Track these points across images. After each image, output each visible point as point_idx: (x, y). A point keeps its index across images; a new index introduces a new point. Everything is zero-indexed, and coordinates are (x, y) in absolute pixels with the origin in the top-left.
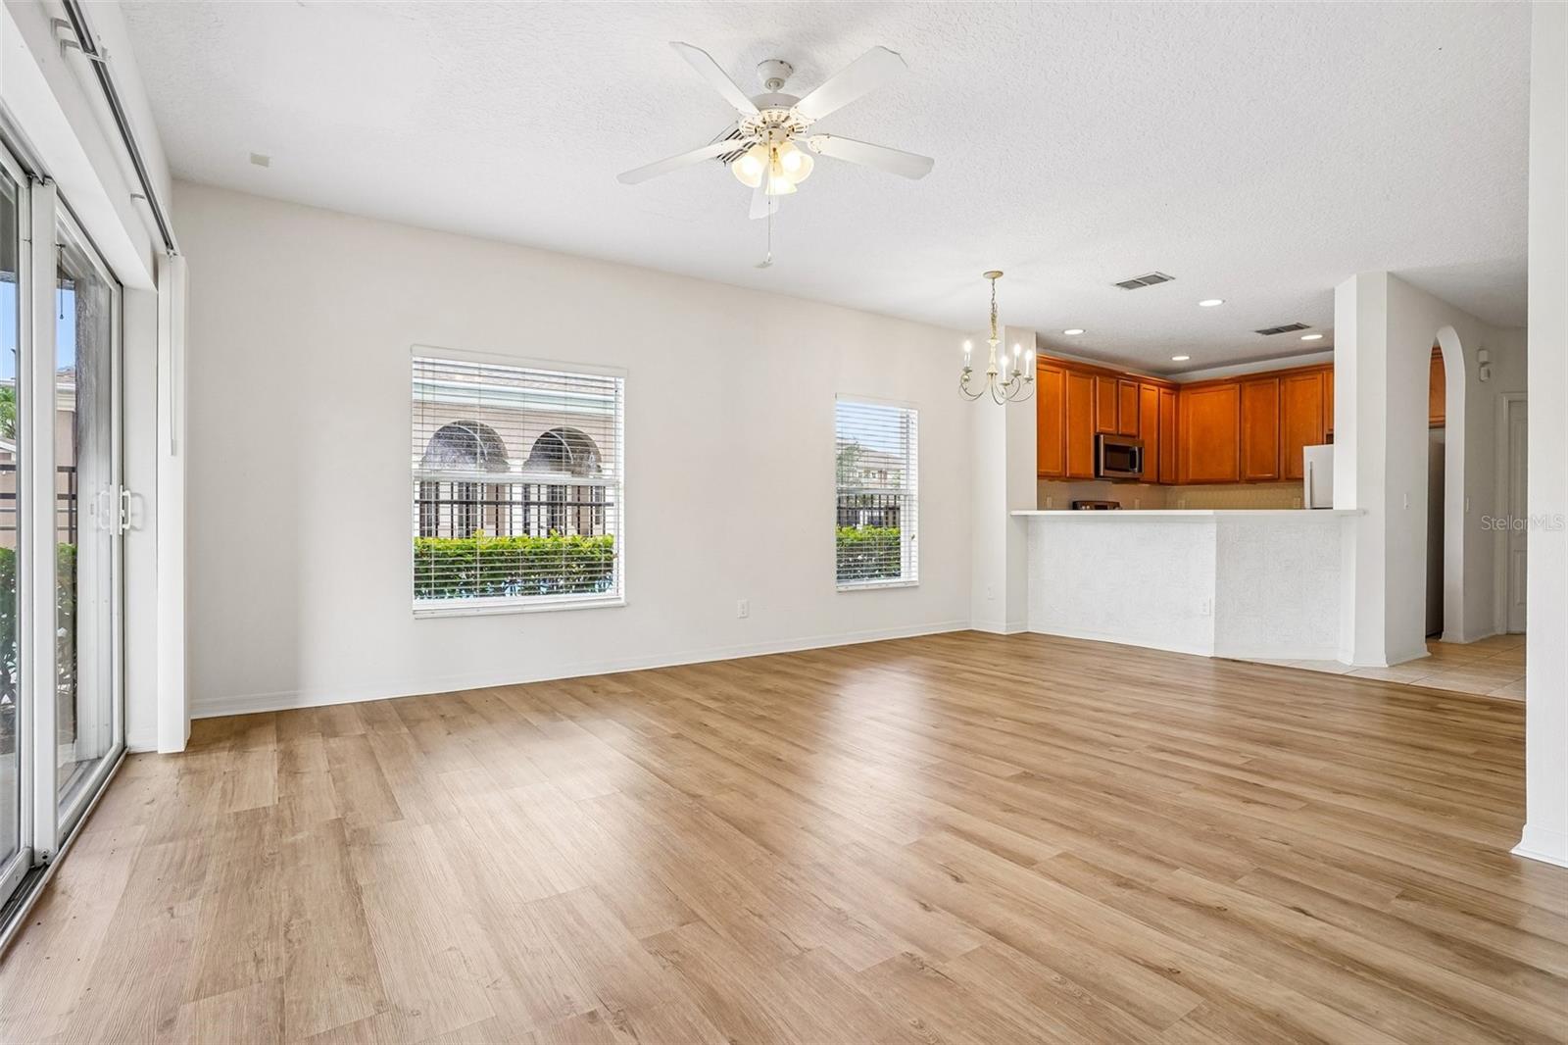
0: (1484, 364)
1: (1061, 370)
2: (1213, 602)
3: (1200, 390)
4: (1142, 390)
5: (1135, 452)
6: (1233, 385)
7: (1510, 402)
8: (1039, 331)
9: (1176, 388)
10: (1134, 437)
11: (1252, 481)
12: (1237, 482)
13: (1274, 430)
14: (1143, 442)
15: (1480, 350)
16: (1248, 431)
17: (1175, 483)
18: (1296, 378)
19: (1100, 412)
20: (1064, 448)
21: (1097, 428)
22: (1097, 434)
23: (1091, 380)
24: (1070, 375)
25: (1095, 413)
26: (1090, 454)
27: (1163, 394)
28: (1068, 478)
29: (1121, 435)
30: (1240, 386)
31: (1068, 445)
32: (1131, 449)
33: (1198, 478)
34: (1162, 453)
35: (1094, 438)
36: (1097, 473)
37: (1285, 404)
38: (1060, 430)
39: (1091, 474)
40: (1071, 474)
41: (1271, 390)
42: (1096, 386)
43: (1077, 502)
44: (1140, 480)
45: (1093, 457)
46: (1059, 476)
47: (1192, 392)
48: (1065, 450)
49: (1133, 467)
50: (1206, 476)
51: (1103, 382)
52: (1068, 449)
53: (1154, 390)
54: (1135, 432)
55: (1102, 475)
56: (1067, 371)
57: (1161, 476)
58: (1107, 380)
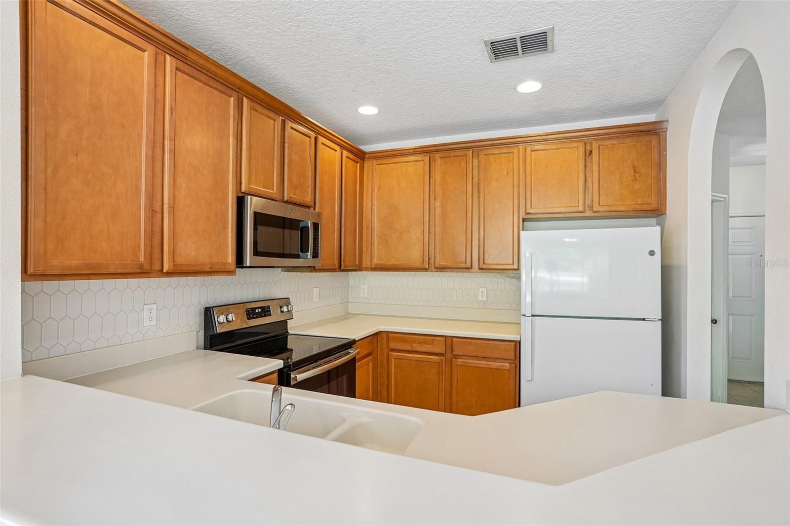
3: (386, 161)
4: (319, 145)
5: (309, 227)
6: (422, 157)
9: (360, 156)
10: (309, 207)
11: (442, 269)
12: (426, 270)
14: (319, 215)
16: (438, 211)
17: (359, 268)
18: (491, 151)
19: (250, 159)
20: (154, 212)
21: (241, 184)
22: (241, 195)
23: (232, 99)
24: (177, 69)
25: (239, 158)
26: (225, 228)
27: (345, 161)
28: (169, 274)
29: (286, 202)
30: (430, 157)
31: (166, 207)
32: (302, 225)
33: (383, 262)
34: (345, 231)
35: (235, 200)
36: (240, 261)
37: (479, 181)
38: (143, 173)
39: (230, 260)
40: (174, 265)
41: (463, 164)
42: (242, 114)
43: (213, 307)
44: (316, 268)
45: (230, 235)
46: (138, 271)
47: (378, 163)
48: (159, 215)
49: (304, 249)
50: (393, 262)
51: (256, 111)
52: (166, 215)
53: (336, 151)
54: (308, 199)
55: (248, 265)
56: (168, 57)
57: (344, 261)
58: (266, 112)
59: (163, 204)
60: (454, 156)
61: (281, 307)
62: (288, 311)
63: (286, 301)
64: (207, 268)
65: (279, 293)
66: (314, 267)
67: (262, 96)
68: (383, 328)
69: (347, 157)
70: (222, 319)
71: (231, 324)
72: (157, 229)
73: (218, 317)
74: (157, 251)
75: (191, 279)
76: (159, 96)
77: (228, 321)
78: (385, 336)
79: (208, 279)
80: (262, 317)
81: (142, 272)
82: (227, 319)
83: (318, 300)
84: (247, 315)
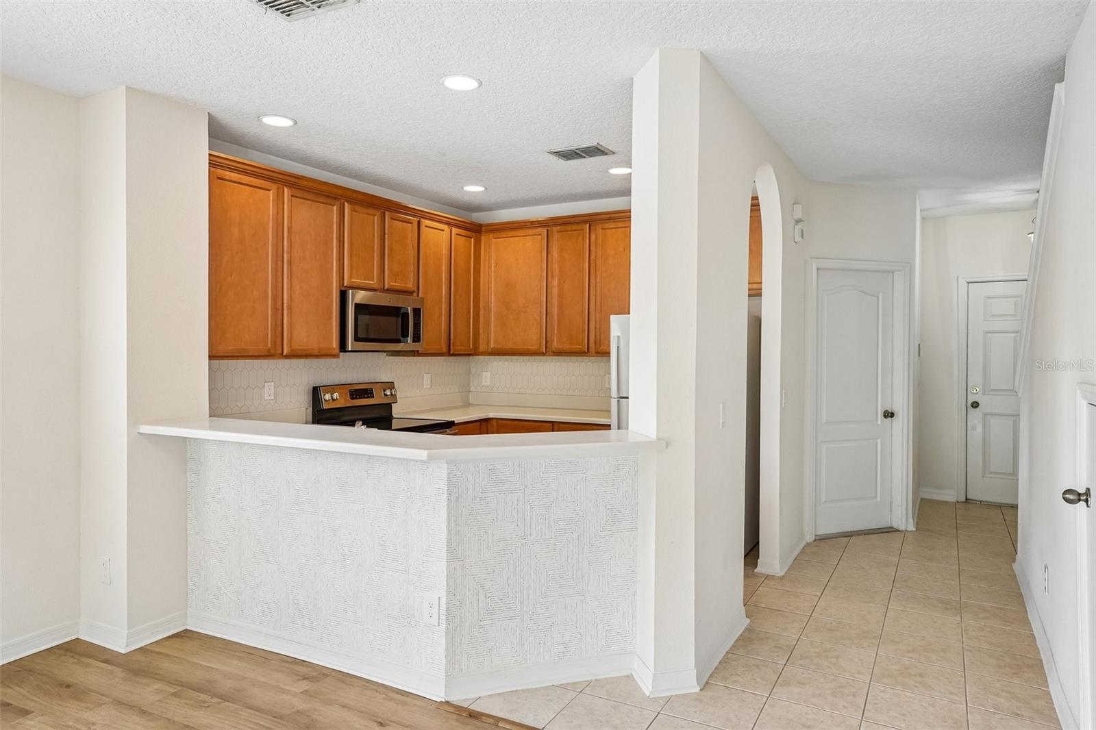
0: (798, 221)
1: (274, 187)
2: (444, 601)
3: (504, 234)
4: (423, 228)
5: (408, 314)
6: (539, 230)
7: (818, 269)
8: (213, 114)
9: (475, 230)
10: (411, 293)
11: (559, 353)
12: (544, 354)
13: (583, 292)
14: (423, 300)
15: (794, 204)
16: (555, 291)
17: (474, 352)
18: (608, 225)
19: (351, 257)
20: (278, 310)
21: (343, 279)
22: (343, 289)
23: (335, 207)
24: (292, 196)
25: (341, 258)
26: (330, 318)
27: (455, 239)
28: (288, 357)
29: (387, 290)
30: (548, 231)
31: (285, 305)
32: (402, 311)
33: (500, 346)
34: (454, 314)
35: (338, 294)
36: (343, 347)
37: (596, 257)
38: (270, 282)
39: (334, 346)
40: (292, 350)
41: (580, 239)
42: (344, 217)
43: (319, 387)
44: (420, 352)
45: (334, 324)
46: (267, 354)
47: (495, 236)
48: (280, 312)
49: (405, 335)
50: (509, 345)
51: (356, 211)
52: (285, 312)
53: (443, 230)
54: (410, 285)
55: (350, 349)
56: (286, 189)
57: (453, 345)
58: (365, 210)
59: (283, 303)
60: (571, 231)
61: (384, 391)
62: (392, 395)
63: (391, 385)
64: (316, 352)
65: (384, 377)
66: (418, 351)
67: (361, 197)
68: (491, 415)
69: (457, 234)
70: (328, 397)
71: (335, 402)
72: (279, 322)
73: (324, 395)
74: (279, 340)
75: (302, 361)
76: (280, 220)
77: (333, 400)
78: (495, 423)
79: (315, 361)
80: (365, 398)
81: (269, 355)
82: (332, 397)
83: (429, 387)
84: (350, 395)
